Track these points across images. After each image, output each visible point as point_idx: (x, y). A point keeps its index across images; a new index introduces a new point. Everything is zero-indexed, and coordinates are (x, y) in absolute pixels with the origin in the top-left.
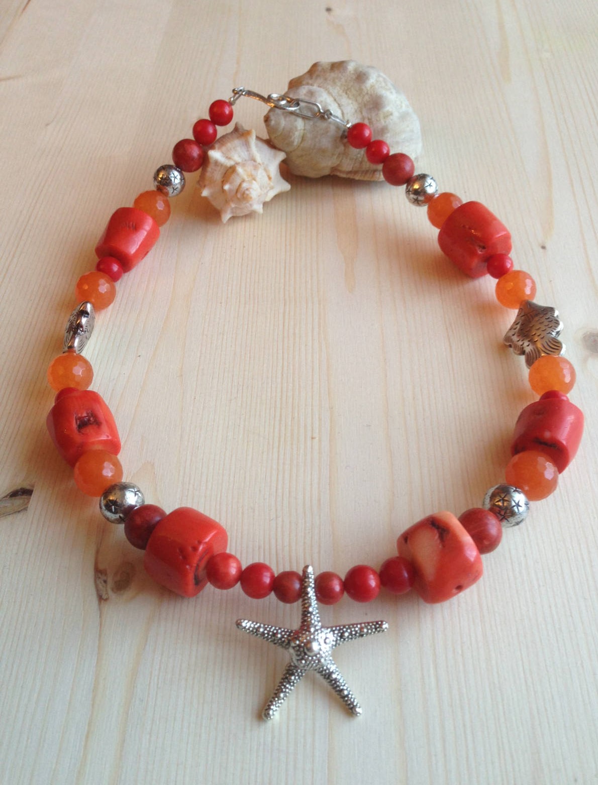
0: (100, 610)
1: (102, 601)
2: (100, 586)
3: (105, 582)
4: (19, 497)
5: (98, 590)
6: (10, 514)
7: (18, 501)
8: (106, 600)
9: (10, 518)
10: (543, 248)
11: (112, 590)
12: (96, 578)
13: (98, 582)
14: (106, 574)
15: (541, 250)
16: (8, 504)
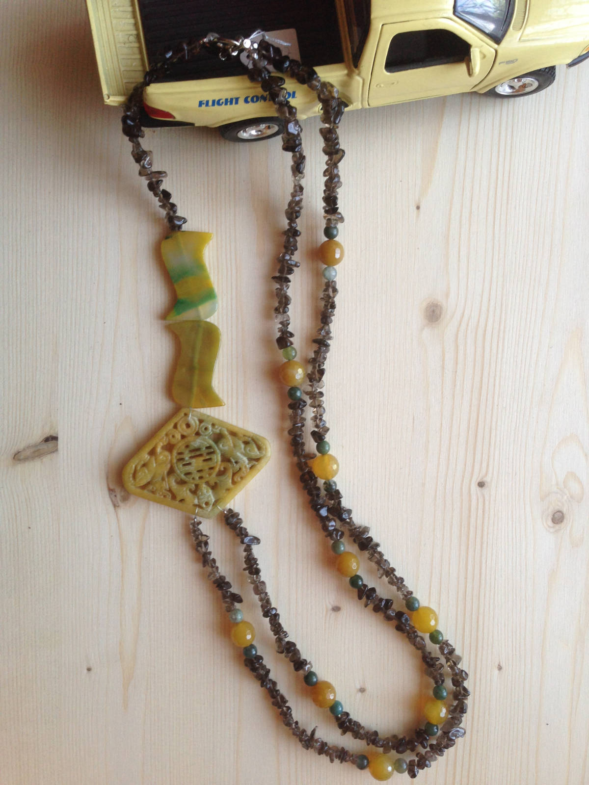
0: (116, 511)
1: (116, 508)
2: (113, 499)
3: (115, 496)
4: (49, 442)
7: (51, 444)
8: (118, 506)
10: (418, 208)
11: (120, 501)
12: (110, 495)
14: (115, 492)
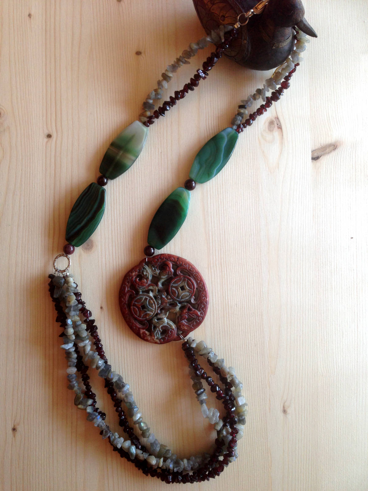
0: (277, 115)
1: (277, 117)
2: (279, 123)
4: (316, 157)
5: (279, 121)
6: (317, 149)
7: (316, 155)
8: (275, 118)
9: (317, 148)
10: (101, 308)
11: (274, 122)
13: (280, 124)
14: (278, 127)
15: (102, 306)
16: (319, 154)
